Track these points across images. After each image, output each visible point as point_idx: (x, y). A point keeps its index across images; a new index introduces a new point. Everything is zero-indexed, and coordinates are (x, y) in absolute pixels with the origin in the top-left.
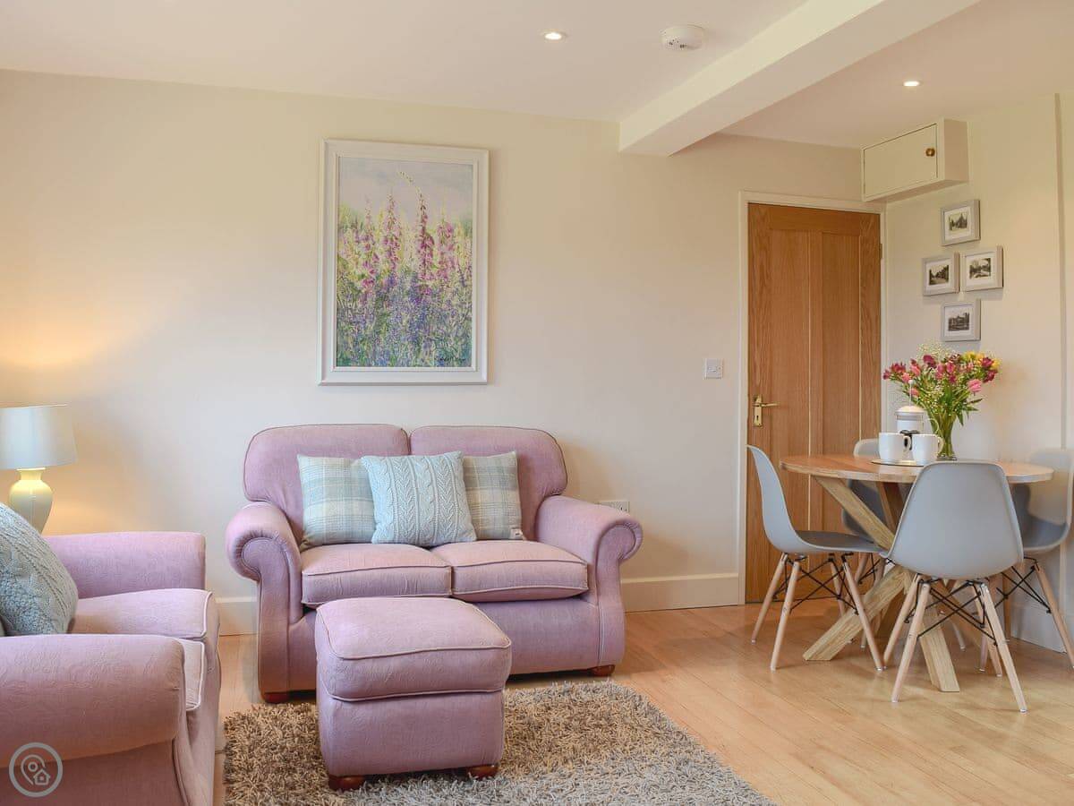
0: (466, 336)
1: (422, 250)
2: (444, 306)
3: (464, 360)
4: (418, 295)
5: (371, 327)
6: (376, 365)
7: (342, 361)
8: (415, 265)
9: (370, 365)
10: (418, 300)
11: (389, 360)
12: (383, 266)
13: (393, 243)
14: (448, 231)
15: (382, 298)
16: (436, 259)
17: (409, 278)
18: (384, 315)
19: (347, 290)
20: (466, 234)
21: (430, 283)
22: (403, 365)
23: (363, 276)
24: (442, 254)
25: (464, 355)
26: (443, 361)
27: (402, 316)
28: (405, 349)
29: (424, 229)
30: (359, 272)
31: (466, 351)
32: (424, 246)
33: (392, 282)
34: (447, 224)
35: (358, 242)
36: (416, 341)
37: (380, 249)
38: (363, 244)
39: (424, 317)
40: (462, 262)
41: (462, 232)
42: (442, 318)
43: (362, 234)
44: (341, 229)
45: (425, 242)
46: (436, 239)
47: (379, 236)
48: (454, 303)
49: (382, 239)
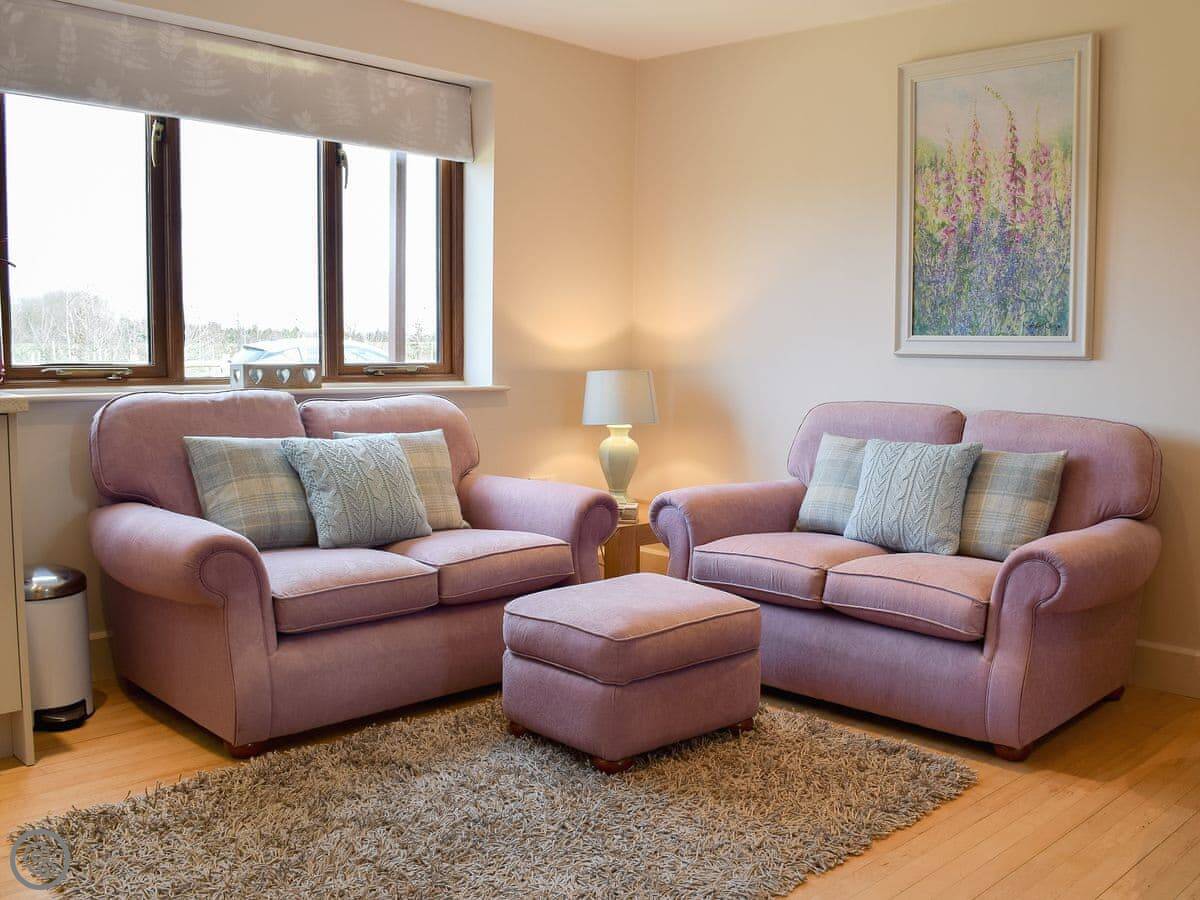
0: (1063, 294)
1: (1013, 185)
2: (1038, 256)
3: (1059, 328)
4: (1007, 242)
5: (951, 286)
6: (955, 333)
7: (917, 328)
8: (1004, 206)
9: (949, 334)
10: (1006, 250)
11: (973, 328)
12: (967, 210)
13: (977, 179)
14: (1042, 155)
15: (965, 251)
16: (1028, 195)
17: (997, 223)
18: (966, 271)
19: (924, 245)
20: (1065, 156)
21: (1021, 227)
22: (985, 333)
23: (943, 225)
24: (1036, 186)
25: (1059, 320)
26: (1034, 328)
27: (987, 270)
28: (988, 314)
29: (1014, 157)
30: (938, 221)
31: (1062, 316)
32: (1014, 179)
33: (976, 229)
34: (1042, 146)
35: (938, 183)
36: (1002, 303)
37: (963, 190)
38: (944, 185)
39: (1013, 270)
40: (1060, 194)
41: (1061, 154)
42: (1034, 273)
43: (943, 174)
44: (917, 170)
45: (1016, 172)
46: (1029, 167)
47: (961, 174)
48: (1048, 250)
49: (965, 176)
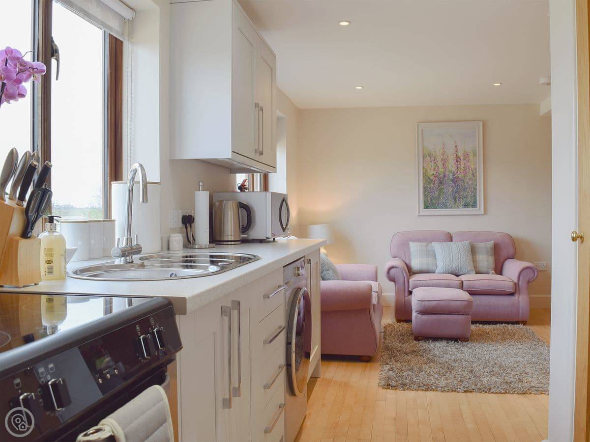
0: (475, 196)
1: (456, 163)
2: (466, 184)
3: (474, 205)
4: (455, 180)
5: (437, 193)
6: (439, 208)
7: (426, 207)
8: (454, 169)
9: (436, 208)
10: (455, 183)
11: (445, 206)
12: (441, 170)
13: (445, 161)
14: (466, 155)
15: (441, 183)
16: (462, 166)
17: (451, 175)
18: (441, 189)
19: (427, 180)
20: (474, 156)
21: (460, 176)
22: (449, 208)
24: (464, 164)
25: (474, 203)
26: (466, 206)
27: (449, 189)
28: (450, 202)
29: (457, 155)
30: (432, 173)
31: (475, 202)
32: (457, 161)
33: (444, 176)
34: (466, 152)
35: (431, 161)
36: (455, 199)
37: (440, 164)
38: (433, 162)
39: (457, 189)
40: (473, 166)
41: (472, 155)
42: (465, 189)
43: (433, 158)
44: (424, 157)
45: (458, 159)
46: (462, 158)
47: (439, 159)
48: (469, 183)
49: (440, 160)
